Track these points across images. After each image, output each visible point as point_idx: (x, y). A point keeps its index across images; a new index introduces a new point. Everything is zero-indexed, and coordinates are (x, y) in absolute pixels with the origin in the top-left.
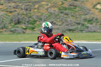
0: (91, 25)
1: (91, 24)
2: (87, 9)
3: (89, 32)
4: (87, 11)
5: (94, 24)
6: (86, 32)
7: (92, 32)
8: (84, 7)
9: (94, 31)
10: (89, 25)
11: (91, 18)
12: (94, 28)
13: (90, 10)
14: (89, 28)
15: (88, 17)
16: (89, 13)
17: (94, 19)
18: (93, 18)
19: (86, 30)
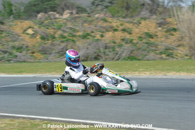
0: (20, 54)
1: (21, 52)
2: (16, 34)
3: (18, 62)
4: (16, 36)
5: (24, 53)
6: (15, 62)
7: (22, 62)
8: (13, 32)
9: (24, 61)
10: (18, 54)
11: (21, 46)
12: (24, 57)
13: (19, 36)
14: (18, 57)
15: (16, 44)
16: (18, 39)
17: (24, 47)
18: (23, 45)
19: (14, 59)
